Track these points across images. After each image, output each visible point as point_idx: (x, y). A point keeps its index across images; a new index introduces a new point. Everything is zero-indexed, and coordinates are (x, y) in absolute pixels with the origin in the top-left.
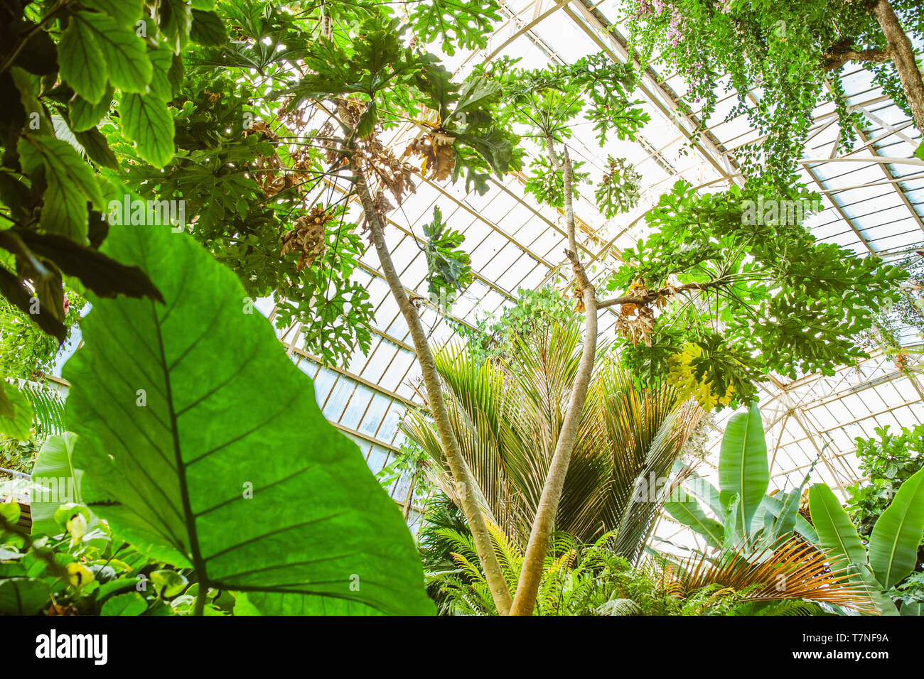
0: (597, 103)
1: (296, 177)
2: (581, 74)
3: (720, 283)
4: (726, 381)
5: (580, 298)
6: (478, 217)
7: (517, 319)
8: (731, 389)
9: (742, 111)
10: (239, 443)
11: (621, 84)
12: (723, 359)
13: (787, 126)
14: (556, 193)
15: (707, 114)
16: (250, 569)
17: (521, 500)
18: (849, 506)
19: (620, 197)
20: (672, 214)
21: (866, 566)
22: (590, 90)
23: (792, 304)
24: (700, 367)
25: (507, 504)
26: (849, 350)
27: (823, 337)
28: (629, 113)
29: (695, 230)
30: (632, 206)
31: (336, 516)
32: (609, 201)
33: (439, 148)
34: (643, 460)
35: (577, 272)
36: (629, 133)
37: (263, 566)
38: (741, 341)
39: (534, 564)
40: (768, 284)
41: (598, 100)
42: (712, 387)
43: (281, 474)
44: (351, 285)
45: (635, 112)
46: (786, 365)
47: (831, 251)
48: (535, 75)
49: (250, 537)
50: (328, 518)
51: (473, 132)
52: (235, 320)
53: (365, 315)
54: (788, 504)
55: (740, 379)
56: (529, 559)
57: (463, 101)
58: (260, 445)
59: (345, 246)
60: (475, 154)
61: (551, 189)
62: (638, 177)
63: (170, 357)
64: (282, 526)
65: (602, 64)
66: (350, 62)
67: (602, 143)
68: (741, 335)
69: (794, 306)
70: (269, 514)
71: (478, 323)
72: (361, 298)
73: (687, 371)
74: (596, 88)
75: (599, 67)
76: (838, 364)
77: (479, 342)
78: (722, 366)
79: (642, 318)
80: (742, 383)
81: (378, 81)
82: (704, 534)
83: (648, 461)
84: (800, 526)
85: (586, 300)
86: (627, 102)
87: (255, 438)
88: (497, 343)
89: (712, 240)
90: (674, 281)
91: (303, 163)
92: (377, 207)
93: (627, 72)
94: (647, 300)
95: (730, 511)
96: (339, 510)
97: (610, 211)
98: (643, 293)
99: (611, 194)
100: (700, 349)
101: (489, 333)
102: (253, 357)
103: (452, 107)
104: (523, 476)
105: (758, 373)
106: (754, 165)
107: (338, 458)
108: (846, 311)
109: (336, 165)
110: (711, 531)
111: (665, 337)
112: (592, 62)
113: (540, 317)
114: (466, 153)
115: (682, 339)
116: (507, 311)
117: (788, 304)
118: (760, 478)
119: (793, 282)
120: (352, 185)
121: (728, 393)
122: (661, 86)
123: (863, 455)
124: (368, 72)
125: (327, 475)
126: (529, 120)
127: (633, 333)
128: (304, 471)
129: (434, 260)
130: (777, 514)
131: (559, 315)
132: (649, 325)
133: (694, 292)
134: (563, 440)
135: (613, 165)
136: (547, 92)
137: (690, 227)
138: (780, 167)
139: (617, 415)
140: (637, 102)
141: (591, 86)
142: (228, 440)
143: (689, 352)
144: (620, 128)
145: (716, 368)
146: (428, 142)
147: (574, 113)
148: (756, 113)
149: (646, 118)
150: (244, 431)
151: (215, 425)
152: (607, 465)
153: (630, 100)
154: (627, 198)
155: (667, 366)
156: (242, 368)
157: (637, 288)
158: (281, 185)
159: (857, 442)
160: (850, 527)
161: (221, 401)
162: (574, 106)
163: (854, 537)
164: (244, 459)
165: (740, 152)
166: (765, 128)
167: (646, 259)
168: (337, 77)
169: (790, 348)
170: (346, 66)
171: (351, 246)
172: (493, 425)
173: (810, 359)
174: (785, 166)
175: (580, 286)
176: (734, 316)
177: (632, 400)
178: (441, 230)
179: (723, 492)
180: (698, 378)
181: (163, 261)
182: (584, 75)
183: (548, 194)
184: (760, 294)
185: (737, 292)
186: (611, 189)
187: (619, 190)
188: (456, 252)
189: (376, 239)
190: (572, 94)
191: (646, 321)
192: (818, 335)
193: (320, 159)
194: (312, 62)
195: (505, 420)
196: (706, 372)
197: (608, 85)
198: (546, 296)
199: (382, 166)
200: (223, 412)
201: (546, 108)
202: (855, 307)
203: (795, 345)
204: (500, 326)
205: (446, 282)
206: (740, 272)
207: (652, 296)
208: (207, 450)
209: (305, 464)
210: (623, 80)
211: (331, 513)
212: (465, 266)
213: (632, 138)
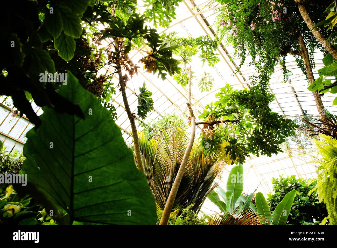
0: (203, 52)
1: (95, 63)
2: (199, 42)
3: (238, 121)
4: (236, 155)
5: (190, 120)
6: (154, 85)
7: (163, 123)
8: (237, 158)
9: (253, 64)
10: (98, 170)
11: (212, 47)
12: (236, 147)
13: (267, 71)
14: (184, 81)
15: (242, 63)
16: (91, 214)
17: (159, 189)
18: (268, 200)
19: (206, 86)
20: (224, 95)
21: (272, 222)
22: (201, 48)
23: (261, 131)
24: (228, 149)
25: (154, 190)
26: (277, 149)
27: (269, 144)
28: (213, 58)
29: (231, 102)
30: (210, 90)
31: (128, 199)
32: (202, 87)
33: (151, 62)
34: (204, 179)
35: (190, 111)
36: (212, 64)
37: (96, 214)
38: (241, 141)
39: (167, 214)
40: (253, 123)
41: (203, 51)
42: (231, 157)
43: (111, 182)
44: (110, 105)
45: (215, 57)
46: (256, 151)
47: (276, 115)
48: (184, 40)
49: (94, 203)
50: (125, 199)
51: (164, 58)
52: (106, 127)
53: (114, 117)
54: (248, 198)
55: (241, 155)
56: (165, 212)
57: (162, 47)
58: (106, 172)
59: (109, 91)
60: (163, 66)
61: (182, 80)
62: (214, 80)
63: (77, 136)
64: (107, 200)
65: (207, 39)
66: (125, 27)
67: (203, 66)
68: (242, 139)
69: (262, 132)
70: (104, 196)
71: (148, 123)
72: (113, 111)
73: (223, 150)
74: (204, 47)
75: (206, 40)
76: (273, 153)
77: (148, 130)
78: (236, 150)
79: (210, 130)
80: (242, 156)
81: (134, 35)
82: (219, 206)
83: (205, 180)
84: (251, 206)
85: (192, 121)
86: (213, 54)
87: (105, 169)
88: (154, 131)
89: (237, 106)
90: (222, 118)
91: (98, 58)
92: (124, 79)
93: (215, 43)
94: (213, 124)
95: (229, 199)
96: (130, 197)
97: (203, 90)
98: (212, 121)
99: (203, 84)
100: (229, 143)
101: (152, 127)
102: (110, 141)
103: (158, 48)
104: (161, 180)
105: (247, 153)
106: (255, 83)
107: (135, 179)
108: (278, 136)
109: (111, 61)
110: (222, 205)
111: (217, 137)
112: (204, 38)
113: (171, 123)
114: (160, 65)
115: (222, 138)
116: (159, 120)
117: (260, 131)
118: (240, 188)
119: (262, 124)
120: (116, 69)
121: (236, 159)
122: (224, 49)
123: (274, 183)
124: (131, 32)
125: (129, 185)
126: (178, 54)
127: (207, 135)
128: (121, 182)
129: (141, 100)
130: (244, 202)
131: (177, 124)
132: (213, 132)
133: (229, 123)
134: (181, 171)
135: (205, 74)
136: (187, 46)
137: (230, 100)
138: (263, 85)
139: (197, 163)
140: (217, 54)
141: (202, 46)
142: (93, 168)
143: (225, 144)
144: (209, 62)
145: (233, 150)
146: (146, 59)
147: (194, 54)
148: (258, 65)
149: (219, 60)
150: (100, 166)
151: (89, 163)
152: (191, 180)
153: (214, 53)
154: (209, 87)
155: (217, 147)
156: (104, 144)
157: (210, 119)
158: (89, 65)
159: (272, 179)
160: (268, 208)
161: (93, 155)
162: (195, 52)
163: (269, 211)
164: (99, 176)
165: (251, 78)
166: (260, 71)
167: (213, 109)
168: (120, 31)
169: (258, 146)
170: (124, 28)
171: (111, 91)
172: (152, 161)
173: (264, 151)
174: (265, 85)
175: (190, 116)
176: (240, 132)
177: (202, 158)
178: (145, 90)
179: (227, 192)
180: (227, 153)
181: (81, 102)
182: (200, 42)
183: (181, 81)
184: (250, 126)
185: (242, 124)
186: (204, 83)
187: (206, 84)
188: (149, 98)
189: (122, 90)
190: (195, 48)
191: (212, 131)
192: (268, 143)
193: (104, 58)
194: (112, 24)
195: (157, 159)
196: (230, 151)
197: (208, 47)
198: (174, 116)
199: (127, 64)
200: (94, 158)
201: (185, 51)
202: (281, 135)
203: (260, 145)
204: (156, 125)
205: (144, 109)
206: (244, 118)
207: (215, 122)
208: (84, 171)
209: (121, 180)
210: (213, 46)
211: (127, 197)
212: (151, 104)
213: (213, 66)
